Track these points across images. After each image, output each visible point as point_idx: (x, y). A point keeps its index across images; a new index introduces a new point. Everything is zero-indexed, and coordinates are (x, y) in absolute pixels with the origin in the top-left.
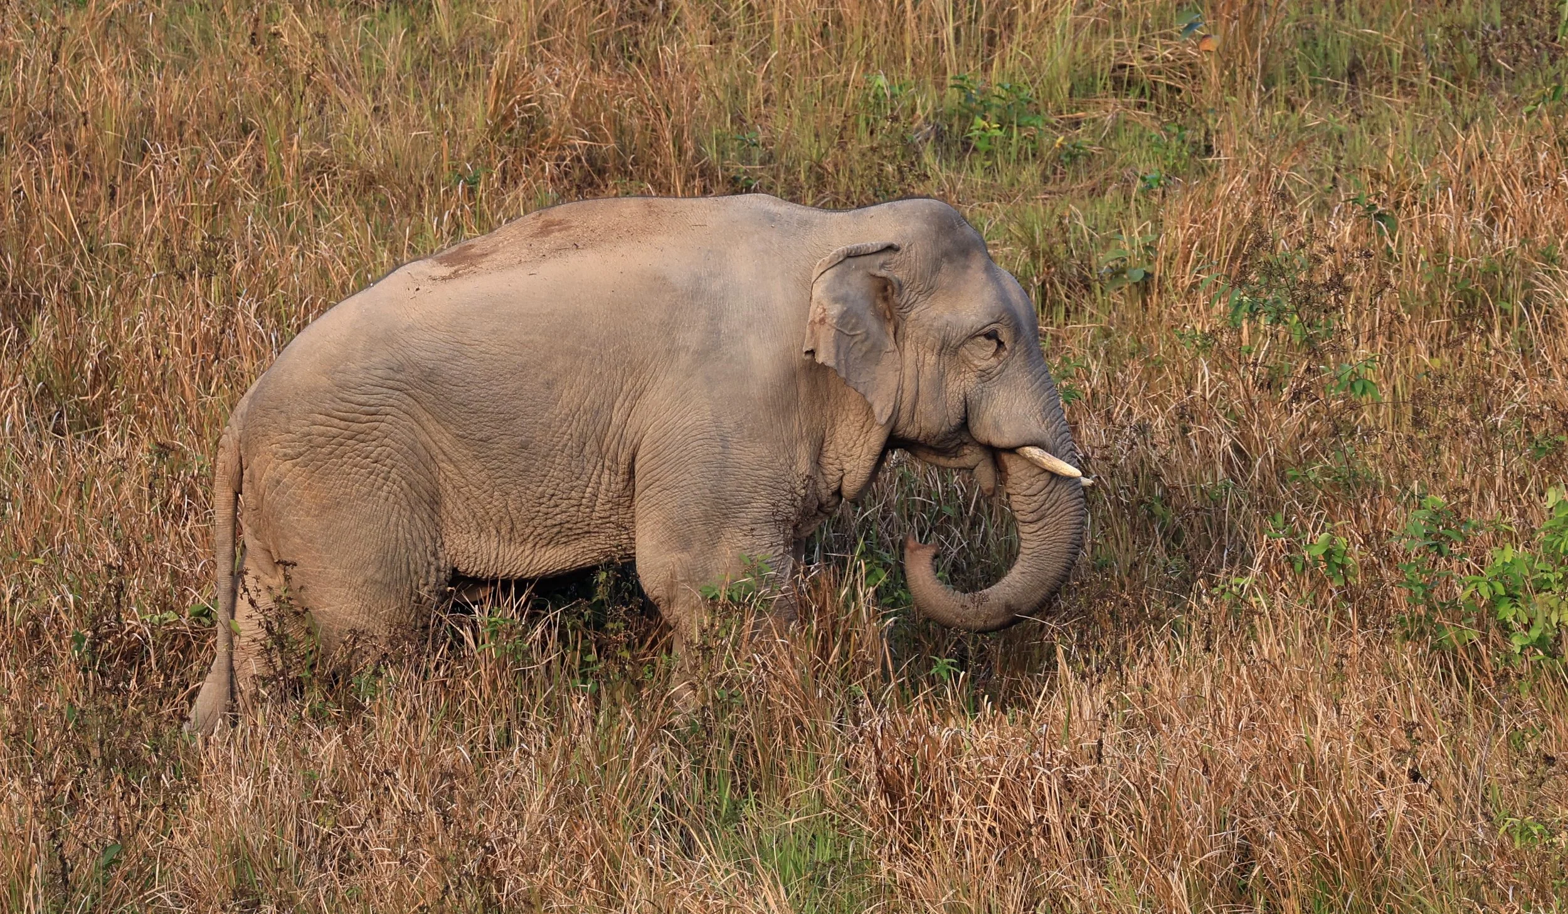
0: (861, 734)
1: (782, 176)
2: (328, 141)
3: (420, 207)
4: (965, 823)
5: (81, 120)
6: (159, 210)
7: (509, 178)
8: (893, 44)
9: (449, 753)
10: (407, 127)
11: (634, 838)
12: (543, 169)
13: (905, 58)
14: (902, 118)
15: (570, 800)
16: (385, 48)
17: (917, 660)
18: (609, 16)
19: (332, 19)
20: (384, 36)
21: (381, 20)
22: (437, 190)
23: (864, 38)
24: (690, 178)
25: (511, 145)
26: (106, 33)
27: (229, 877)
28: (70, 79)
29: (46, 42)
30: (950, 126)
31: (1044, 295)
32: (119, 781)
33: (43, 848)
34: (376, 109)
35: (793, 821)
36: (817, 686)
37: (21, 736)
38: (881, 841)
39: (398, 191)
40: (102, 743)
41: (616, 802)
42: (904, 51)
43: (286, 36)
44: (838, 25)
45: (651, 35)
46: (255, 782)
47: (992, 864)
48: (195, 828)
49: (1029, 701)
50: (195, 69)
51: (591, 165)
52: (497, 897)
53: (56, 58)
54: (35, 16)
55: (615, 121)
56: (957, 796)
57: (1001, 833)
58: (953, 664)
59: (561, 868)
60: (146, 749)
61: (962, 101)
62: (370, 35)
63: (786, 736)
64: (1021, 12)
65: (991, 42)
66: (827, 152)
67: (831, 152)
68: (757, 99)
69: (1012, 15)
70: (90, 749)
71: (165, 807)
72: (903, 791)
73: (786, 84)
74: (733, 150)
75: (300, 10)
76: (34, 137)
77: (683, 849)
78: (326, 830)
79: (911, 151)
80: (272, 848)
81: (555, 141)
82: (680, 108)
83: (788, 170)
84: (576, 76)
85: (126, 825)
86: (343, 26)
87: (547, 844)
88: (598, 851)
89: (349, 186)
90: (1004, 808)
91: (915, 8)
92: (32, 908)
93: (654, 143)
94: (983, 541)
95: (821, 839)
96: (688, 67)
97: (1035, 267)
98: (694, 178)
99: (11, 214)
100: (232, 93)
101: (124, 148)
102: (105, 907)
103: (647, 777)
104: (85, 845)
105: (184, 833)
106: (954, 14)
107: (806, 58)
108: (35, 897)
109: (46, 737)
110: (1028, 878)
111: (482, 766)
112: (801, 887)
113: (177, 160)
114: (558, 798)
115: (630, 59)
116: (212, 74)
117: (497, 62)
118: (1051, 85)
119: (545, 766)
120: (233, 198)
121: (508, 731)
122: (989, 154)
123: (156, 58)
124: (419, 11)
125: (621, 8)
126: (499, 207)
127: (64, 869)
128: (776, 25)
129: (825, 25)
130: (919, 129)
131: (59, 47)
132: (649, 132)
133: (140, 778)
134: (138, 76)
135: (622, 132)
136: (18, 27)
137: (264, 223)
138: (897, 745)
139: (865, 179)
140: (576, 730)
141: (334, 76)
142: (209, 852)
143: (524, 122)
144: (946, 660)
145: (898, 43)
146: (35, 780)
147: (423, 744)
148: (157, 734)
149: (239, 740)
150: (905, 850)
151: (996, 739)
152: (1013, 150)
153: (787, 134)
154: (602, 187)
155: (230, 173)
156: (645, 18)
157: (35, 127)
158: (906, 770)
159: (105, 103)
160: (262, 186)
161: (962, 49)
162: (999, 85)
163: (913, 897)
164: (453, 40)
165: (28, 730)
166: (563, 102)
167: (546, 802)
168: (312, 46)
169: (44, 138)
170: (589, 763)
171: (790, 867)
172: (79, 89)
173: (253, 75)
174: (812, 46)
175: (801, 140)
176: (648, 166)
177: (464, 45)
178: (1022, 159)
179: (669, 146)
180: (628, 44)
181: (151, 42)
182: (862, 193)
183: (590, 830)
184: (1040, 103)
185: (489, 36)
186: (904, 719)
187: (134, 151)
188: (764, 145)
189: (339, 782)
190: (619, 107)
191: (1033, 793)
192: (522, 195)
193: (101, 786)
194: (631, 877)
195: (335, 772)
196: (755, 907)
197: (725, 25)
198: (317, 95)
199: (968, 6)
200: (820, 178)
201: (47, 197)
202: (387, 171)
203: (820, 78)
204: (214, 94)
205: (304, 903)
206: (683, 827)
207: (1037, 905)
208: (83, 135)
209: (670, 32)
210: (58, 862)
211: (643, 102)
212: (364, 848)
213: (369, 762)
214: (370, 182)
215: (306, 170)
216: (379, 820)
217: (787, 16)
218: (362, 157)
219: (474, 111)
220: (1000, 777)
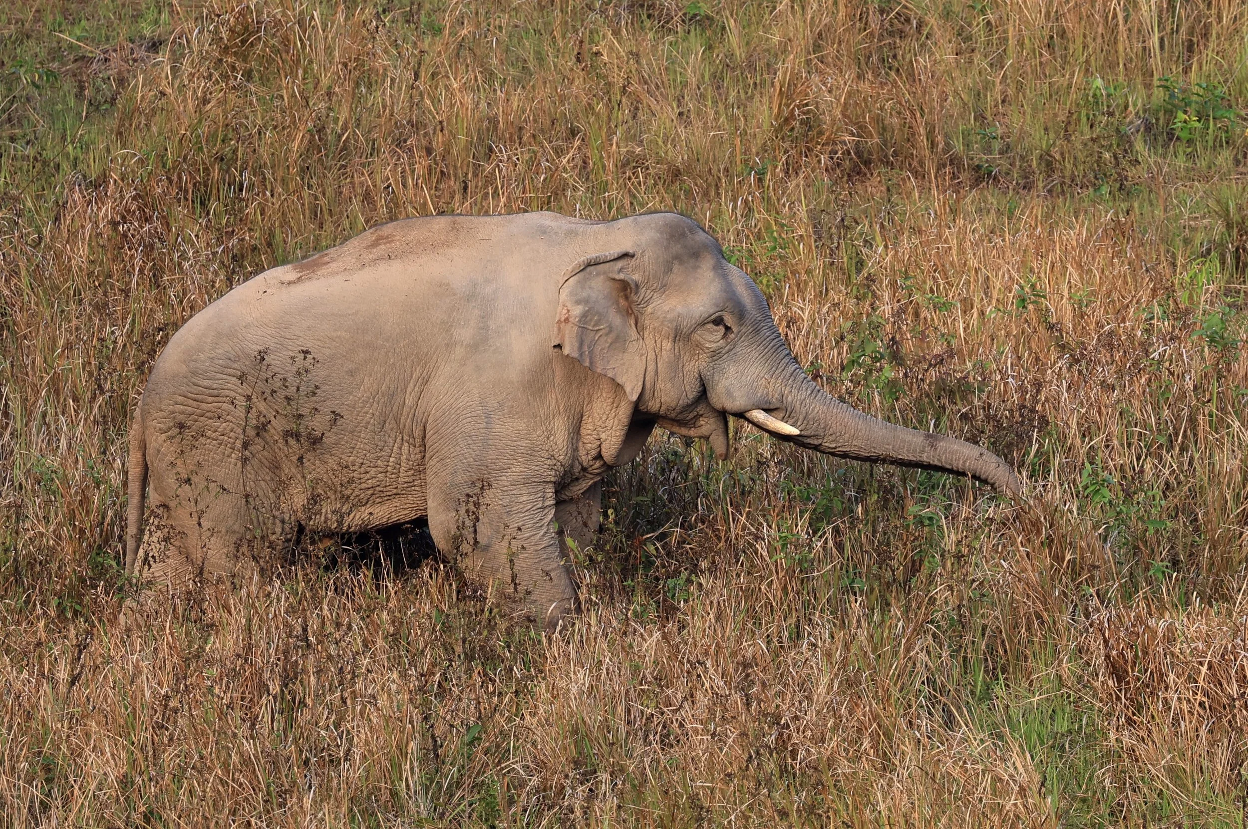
0: (1091, 626)
1: (1018, 163)
2: (642, 141)
3: (718, 194)
4: (1179, 698)
5: (439, 128)
6: (503, 200)
7: (791, 169)
8: (1108, 52)
9: (749, 646)
10: (706, 128)
11: (905, 714)
12: (819, 162)
13: (1118, 64)
14: (1117, 114)
15: (851, 683)
16: (687, 64)
17: (1137, 564)
18: (872, 33)
19: (643, 40)
20: (686, 54)
21: (684, 40)
22: (731, 181)
23: (1084, 47)
24: (941, 166)
25: (792, 141)
26: (458, 54)
27: (571, 751)
28: (429, 93)
29: (409, 64)
30: (1157, 120)
31: (1238, 259)
32: (479, 673)
33: (417, 728)
34: (681, 114)
35: (1037, 698)
36: (1054, 587)
37: (398, 636)
38: (1109, 714)
39: (699, 181)
40: (464, 642)
41: (889, 684)
42: (1118, 58)
43: (605, 55)
44: (1062, 37)
45: (907, 48)
46: (591, 672)
47: (1203, 732)
48: (542, 711)
49: (1231, 597)
50: (531, 84)
51: (859, 157)
52: (792, 765)
53: (417, 76)
54: (399, 42)
55: (878, 120)
56: (1172, 676)
57: (1210, 707)
58: (1167, 567)
59: (844, 740)
60: (500, 646)
61: (1167, 98)
62: (675, 53)
63: (1029, 629)
64: (1214, 23)
65: (1190, 48)
66: (1054, 143)
67: (1058, 143)
68: (996, 100)
69: (1207, 27)
70: (455, 646)
71: (517, 693)
72: (1127, 672)
73: (1020, 87)
74: (976, 142)
75: (616, 33)
76: (400, 142)
77: (945, 723)
78: (649, 711)
79: (1126, 143)
80: (606, 726)
81: (828, 138)
82: (932, 109)
83: (1022, 158)
84: (845, 84)
85: (485, 709)
86: (653, 46)
87: (832, 720)
88: (875, 725)
89: (659, 178)
90: (1212, 686)
91: (1126, 22)
92: (410, 778)
93: (911, 138)
94: (1191, 463)
95: (1060, 713)
96: (938, 74)
97: (1229, 235)
98: (944, 166)
99: (382, 206)
100: (562, 102)
101: (473, 150)
102: (470, 777)
103: (914, 664)
104: (452, 726)
105: (533, 714)
106: (1159, 26)
107: (1036, 65)
108: (412, 769)
109: (419, 638)
110: (1234, 744)
111: (777, 656)
112: (1044, 753)
113: (518, 159)
114: (841, 682)
115: (890, 68)
116: (545, 87)
117: (779, 73)
118: (1241, 84)
119: (829, 655)
120: (564, 190)
121: (798, 627)
122: (1190, 142)
123: (499, 75)
124: (715, 32)
125: (882, 26)
126: (783, 193)
127: (435, 745)
128: (1010, 38)
129: (1052, 37)
130: (1131, 123)
131: (419, 68)
132: (906, 129)
133: (496, 669)
134: (484, 90)
135: (884, 129)
136: (386, 51)
137: (589, 209)
138: (1122, 634)
139: (1087, 165)
140: (855, 624)
141: (646, 87)
142: (553, 731)
143: (802, 122)
144: (1160, 564)
145: (1113, 51)
146: (410, 672)
147: (729, 639)
148: (509, 632)
149: (577, 638)
150: (1130, 722)
151: (1204, 628)
152: (1210, 138)
153: (1021, 129)
154: (868, 175)
155: (561, 169)
156: (902, 35)
157: (401, 134)
158: (1129, 655)
159: (457, 113)
160: (587, 179)
161: (1166, 55)
162: (1197, 84)
163: (1137, 761)
164: (743, 56)
165: (404, 631)
166: (834, 105)
167: (830, 686)
168: (627, 63)
169: (408, 143)
170: (866, 652)
171: (1034, 737)
172: (436, 101)
173: (578, 87)
174: (1041, 55)
175: (1033, 132)
176: (906, 158)
177: (752, 59)
178: (1218, 145)
179: (923, 141)
180: (888, 56)
181: (495, 61)
182: (1084, 177)
183: (867, 708)
184: (1232, 99)
185: (772, 53)
186: (1127, 613)
187: (482, 152)
188: (1002, 138)
189: (660, 671)
190: (881, 109)
191: (1236, 673)
192: (802, 183)
193: (464, 677)
194: (901, 746)
195: (656, 663)
196: (1006, 771)
197: (969, 38)
198: (632, 103)
199: (1171, 19)
200: (1049, 164)
201: (411, 192)
202: (690, 165)
203: (1048, 81)
204: (547, 104)
205: (633, 772)
206: (945, 704)
207: (1241, 765)
208: (440, 140)
209: (923, 45)
210: (430, 740)
211: (901, 104)
212: (681, 725)
213: (684, 654)
214: (676, 174)
215: (623, 166)
216: (693, 702)
217: (1020, 30)
218: (670, 154)
219: (761, 114)
220: (1208, 660)
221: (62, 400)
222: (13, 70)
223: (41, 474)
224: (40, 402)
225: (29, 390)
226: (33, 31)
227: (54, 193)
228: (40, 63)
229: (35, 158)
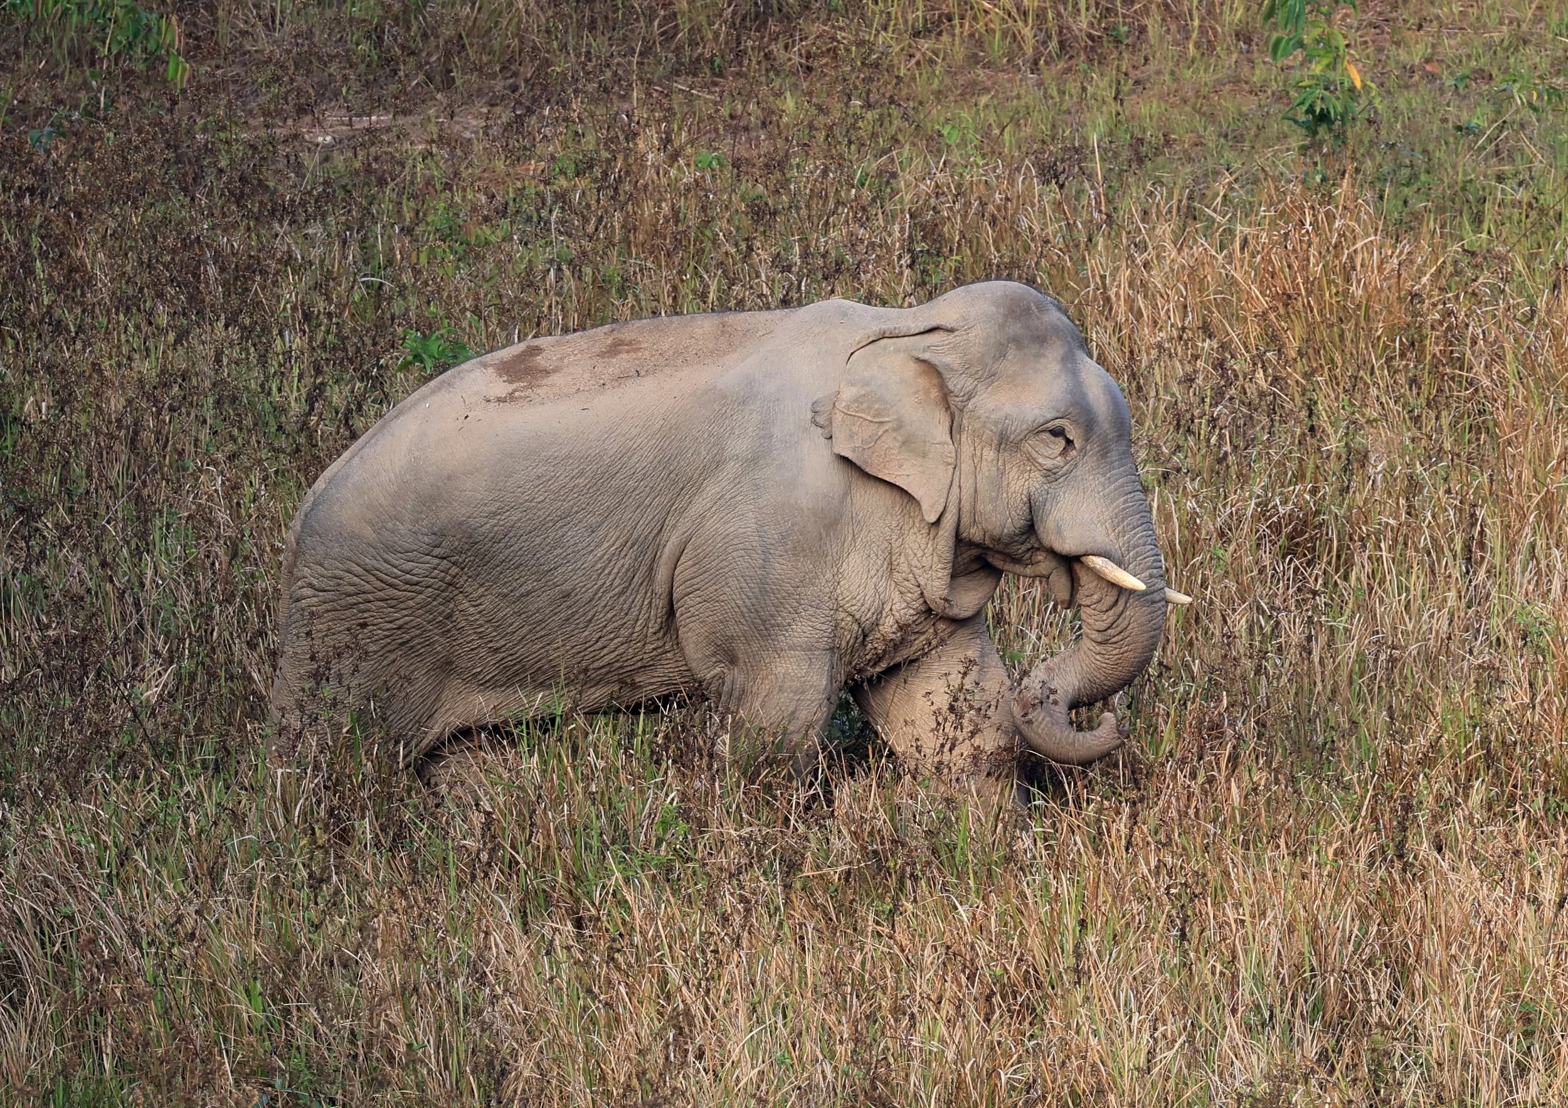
221: (1556, 528)
222: (1504, 86)
223: (1526, 626)
224: (1527, 530)
225: (1513, 514)
226: (1532, 34)
227: (1553, 252)
228: (1540, 77)
229: (1530, 205)
